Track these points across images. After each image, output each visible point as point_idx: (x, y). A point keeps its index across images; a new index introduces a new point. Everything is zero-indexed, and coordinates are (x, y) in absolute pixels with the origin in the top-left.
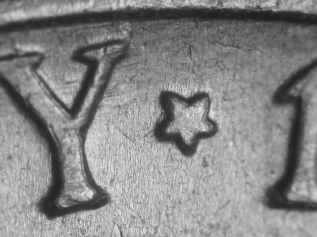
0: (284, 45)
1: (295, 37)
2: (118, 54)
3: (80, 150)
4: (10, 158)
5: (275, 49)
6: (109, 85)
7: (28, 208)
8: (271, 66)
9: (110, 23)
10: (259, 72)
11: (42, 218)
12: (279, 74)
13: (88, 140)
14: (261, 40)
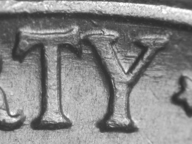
2: (161, 46)
3: (126, 96)
4: (87, 91)
6: (151, 64)
7: (91, 122)
9: (160, 28)
11: (97, 130)
13: (132, 92)
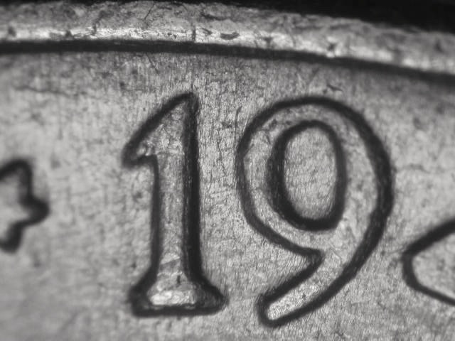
0: (122, 85)
1: (134, 72)
5: (110, 90)
8: (110, 116)
10: (94, 125)
12: (123, 126)
14: (89, 79)
